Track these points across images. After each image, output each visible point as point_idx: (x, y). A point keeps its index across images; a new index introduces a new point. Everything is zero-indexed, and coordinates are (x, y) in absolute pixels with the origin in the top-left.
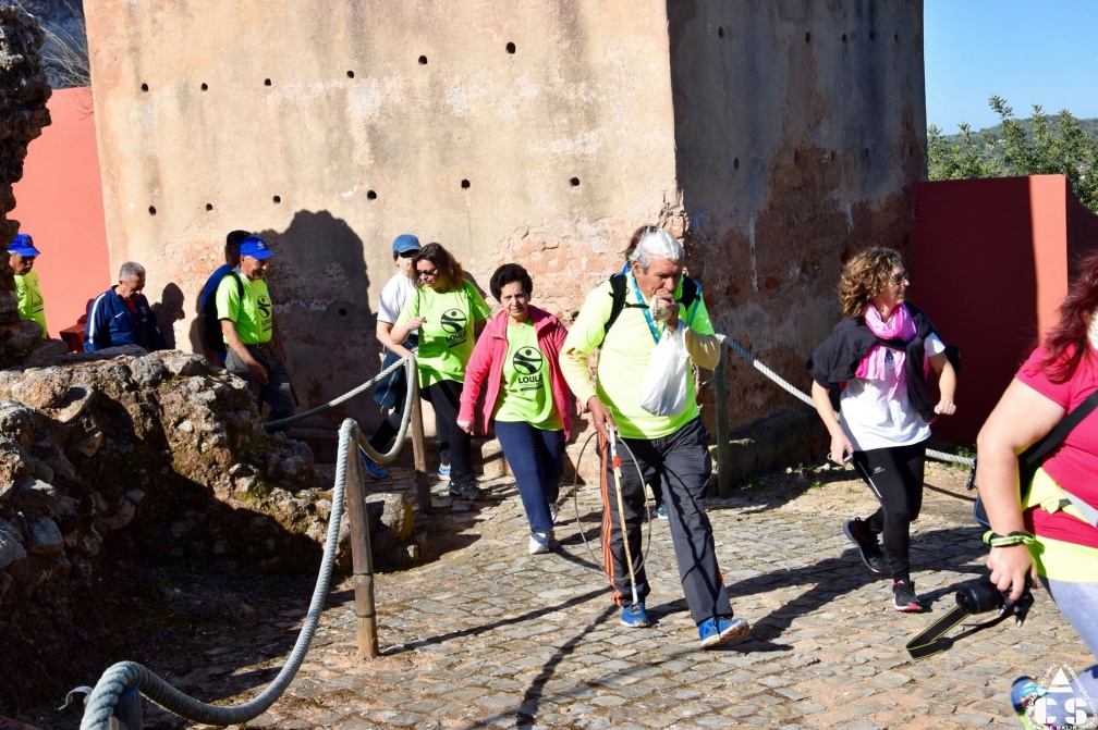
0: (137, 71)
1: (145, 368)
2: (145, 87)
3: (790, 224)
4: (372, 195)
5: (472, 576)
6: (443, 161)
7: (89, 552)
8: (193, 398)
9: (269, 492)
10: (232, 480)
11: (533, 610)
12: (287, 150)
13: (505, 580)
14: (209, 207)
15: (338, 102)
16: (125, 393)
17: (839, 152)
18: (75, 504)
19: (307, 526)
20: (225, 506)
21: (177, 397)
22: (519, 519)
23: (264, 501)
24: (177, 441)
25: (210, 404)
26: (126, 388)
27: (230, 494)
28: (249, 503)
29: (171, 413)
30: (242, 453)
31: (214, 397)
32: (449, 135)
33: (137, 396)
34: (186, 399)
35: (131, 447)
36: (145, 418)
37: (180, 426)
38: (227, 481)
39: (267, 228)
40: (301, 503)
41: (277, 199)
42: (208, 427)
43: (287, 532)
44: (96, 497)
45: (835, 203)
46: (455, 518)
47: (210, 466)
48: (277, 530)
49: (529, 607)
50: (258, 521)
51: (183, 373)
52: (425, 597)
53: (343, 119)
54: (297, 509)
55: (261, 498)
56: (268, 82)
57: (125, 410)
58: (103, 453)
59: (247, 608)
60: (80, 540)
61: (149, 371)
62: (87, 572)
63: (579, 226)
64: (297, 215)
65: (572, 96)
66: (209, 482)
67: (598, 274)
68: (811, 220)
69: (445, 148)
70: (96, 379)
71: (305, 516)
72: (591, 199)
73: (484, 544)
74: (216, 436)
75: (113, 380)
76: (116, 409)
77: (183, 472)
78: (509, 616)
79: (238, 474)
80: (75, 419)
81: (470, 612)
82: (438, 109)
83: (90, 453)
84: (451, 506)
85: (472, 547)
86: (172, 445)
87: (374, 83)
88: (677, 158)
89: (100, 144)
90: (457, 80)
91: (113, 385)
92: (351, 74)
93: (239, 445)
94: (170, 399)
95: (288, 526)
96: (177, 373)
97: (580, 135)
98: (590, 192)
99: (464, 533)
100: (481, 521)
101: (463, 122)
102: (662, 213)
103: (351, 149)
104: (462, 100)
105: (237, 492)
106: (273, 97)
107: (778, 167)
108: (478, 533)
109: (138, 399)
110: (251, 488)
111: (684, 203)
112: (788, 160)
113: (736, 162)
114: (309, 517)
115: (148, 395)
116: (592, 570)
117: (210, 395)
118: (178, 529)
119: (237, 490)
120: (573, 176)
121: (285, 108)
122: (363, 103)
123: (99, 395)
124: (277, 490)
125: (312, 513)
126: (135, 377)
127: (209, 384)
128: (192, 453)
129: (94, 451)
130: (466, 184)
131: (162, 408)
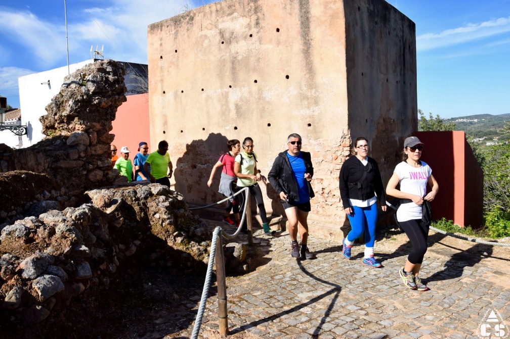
0: (162, 87)
1: (143, 192)
2: (164, 92)
3: (382, 143)
4: (236, 128)
5: (269, 282)
6: (261, 117)
7: (111, 271)
8: (160, 204)
9: (189, 243)
10: (175, 238)
11: (296, 305)
12: (208, 112)
13: (283, 285)
14: (182, 131)
15: (226, 96)
16: (134, 202)
17: (395, 120)
18: (104, 252)
19: (204, 258)
20: (171, 248)
21: (154, 204)
22: (286, 251)
23: (187, 247)
24: (153, 222)
25: (167, 208)
26: (135, 200)
27: (174, 244)
28: (181, 248)
29: (152, 210)
30: (179, 227)
31: (168, 205)
32: (264, 107)
33: (138, 203)
34: (158, 205)
35: (135, 223)
36: (141, 212)
37: (155, 216)
38: (173, 238)
39: (200, 139)
40: (201, 248)
41: (204, 129)
42: (166, 217)
43: (195, 260)
44: (115, 248)
45: (394, 137)
46: (261, 248)
47: (166, 232)
48: (191, 259)
49: (294, 303)
50: (184, 255)
51: (157, 194)
52: (249, 293)
53: (227, 102)
54: (200, 251)
55: (186, 246)
56: (203, 90)
57: (133, 209)
58: (124, 226)
59: (176, 296)
60: (107, 266)
61: (144, 193)
62: (107, 283)
63: (310, 141)
64: (210, 134)
65: (309, 94)
66: (165, 238)
67: (317, 159)
68: (388, 142)
69: (262, 112)
70: (123, 196)
71: (203, 254)
72: (315, 131)
73: (273, 263)
74: (169, 220)
75: (130, 196)
76: (130, 208)
77: (155, 234)
78: (286, 308)
79: (177, 236)
80: (113, 213)
81: (269, 304)
82: (260, 98)
83: (118, 226)
84: (260, 243)
85: (268, 264)
86: (152, 223)
87: (238, 89)
88: (348, 117)
89: (150, 111)
90: (267, 88)
91: (129, 198)
92: (230, 87)
93: (179, 223)
94: (152, 205)
95: (196, 258)
96: (155, 194)
97: (312, 108)
98: (315, 128)
99: (265, 257)
100: (272, 251)
101: (269, 103)
102: (342, 137)
103: (229, 112)
104: (268, 95)
105: (176, 243)
106: (204, 94)
107: (379, 123)
108: (270, 257)
109: (139, 204)
110: (182, 241)
111: (350, 134)
112: (382, 121)
113: (367, 120)
114: (204, 254)
115: (143, 203)
116: (318, 282)
117: (167, 204)
118: (154, 256)
119: (176, 242)
120: (309, 123)
121: (208, 98)
122: (234, 96)
123: (124, 202)
124: (192, 242)
125: (206, 253)
126: (138, 195)
127: (167, 199)
128: (159, 227)
129: (120, 225)
130: (269, 125)
131: (148, 208)
